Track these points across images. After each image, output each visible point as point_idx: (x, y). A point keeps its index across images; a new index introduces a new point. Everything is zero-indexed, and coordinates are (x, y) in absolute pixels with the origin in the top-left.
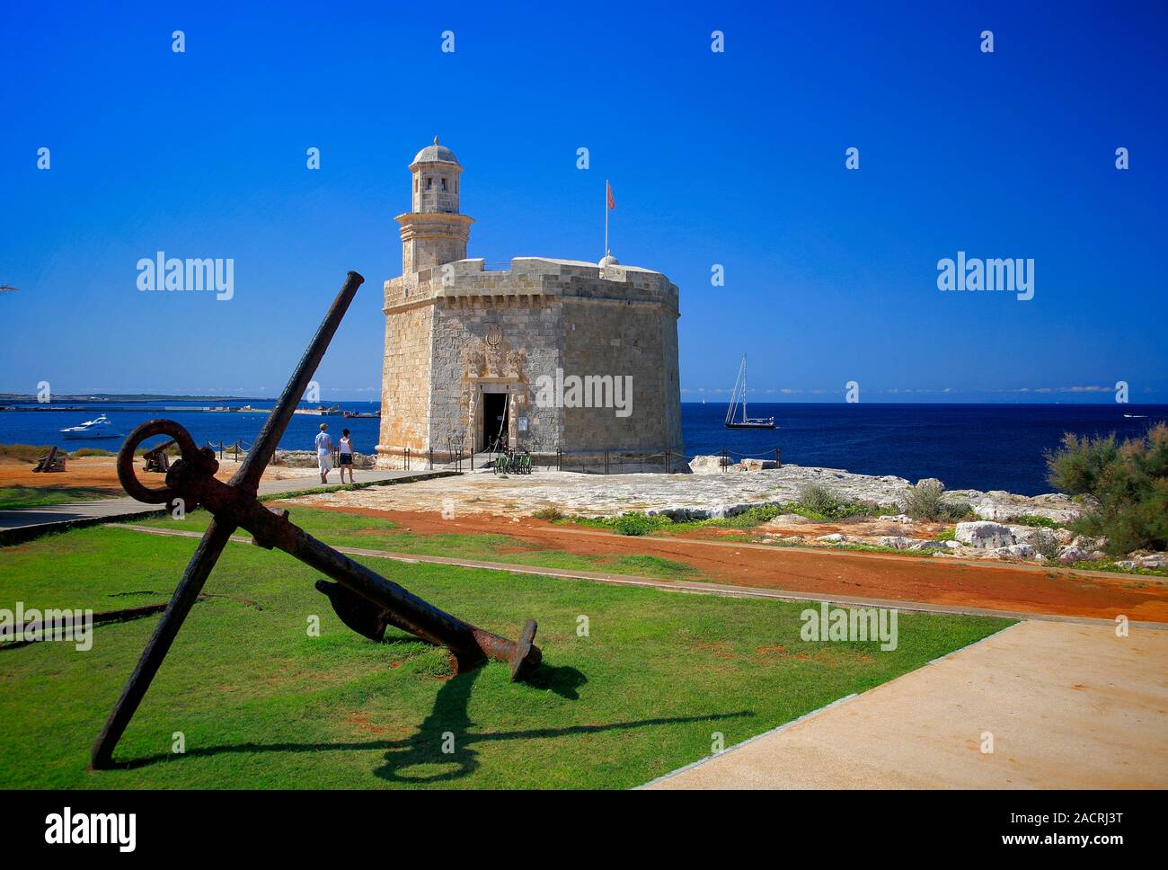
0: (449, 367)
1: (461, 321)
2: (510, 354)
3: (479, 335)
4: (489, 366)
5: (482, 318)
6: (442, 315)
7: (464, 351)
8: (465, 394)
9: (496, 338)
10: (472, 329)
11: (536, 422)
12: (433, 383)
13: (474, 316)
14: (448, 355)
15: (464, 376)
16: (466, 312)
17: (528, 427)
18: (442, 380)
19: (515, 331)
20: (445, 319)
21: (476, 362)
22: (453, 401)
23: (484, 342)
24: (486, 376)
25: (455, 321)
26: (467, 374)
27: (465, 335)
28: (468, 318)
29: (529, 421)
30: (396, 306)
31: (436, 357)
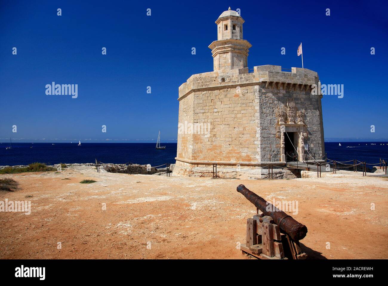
0: (269, 118)
1: (273, 95)
2: (299, 113)
3: (283, 103)
4: (289, 119)
5: (283, 94)
6: (263, 91)
7: (276, 110)
8: (278, 132)
9: (292, 104)
10: (279, 99)
11: (312, 146)
12: (261, 126)
13: (280, 93)
14: (268, 112)
15: (276, 123)
16: (276, 91)
17: (309, 149)
18: (266, 125)
19: (299, 102)
20: (265, 93)
21: (283, 116)
22: (273, 136)
23: (286, 106)
24: (288, 123)
25: (270, 95)
26: (278, 122)
27: (276, 102)
28: (277, 94)
29: (309, 145)
30: (209, 87)
31: (262, 113)
